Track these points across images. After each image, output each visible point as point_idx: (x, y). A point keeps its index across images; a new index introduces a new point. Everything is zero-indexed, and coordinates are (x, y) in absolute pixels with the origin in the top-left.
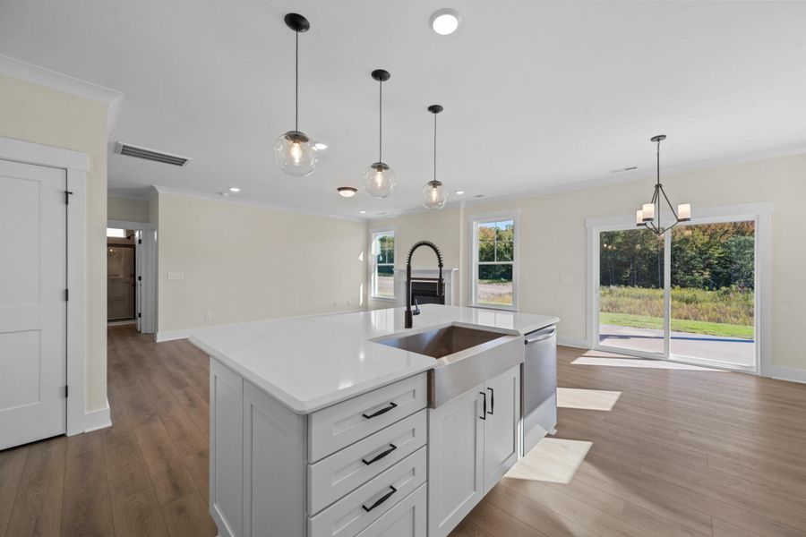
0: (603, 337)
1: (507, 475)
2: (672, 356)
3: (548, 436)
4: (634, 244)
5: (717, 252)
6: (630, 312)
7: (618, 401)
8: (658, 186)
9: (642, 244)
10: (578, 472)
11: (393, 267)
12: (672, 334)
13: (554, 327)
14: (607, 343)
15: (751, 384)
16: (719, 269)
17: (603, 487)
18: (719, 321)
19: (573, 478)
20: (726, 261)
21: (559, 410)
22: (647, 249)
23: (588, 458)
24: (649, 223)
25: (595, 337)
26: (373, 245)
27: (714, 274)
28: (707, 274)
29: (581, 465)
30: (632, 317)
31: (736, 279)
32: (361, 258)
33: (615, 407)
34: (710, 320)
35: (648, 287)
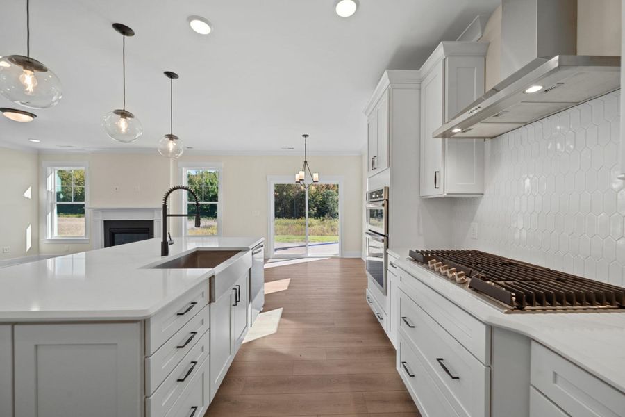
0: (276, 250)
1: (243, 342)
2: (309, 255)
3: (261, 312)
4: (283, 191)
5: (319, 198)
6: (282, 234)
7: (290, 283)
8: (306, 162)
9: (287, 192)
10: (280, 324)
11: (84, 205)
12: (309, 244)
13: (262, 244)
14: (277, 253)
15: (337, 262)
16: (320, 207)
17: (292, 326)
18: (321, 235)
19: (278, 328)
20: (324, 203)
21: (266, 295)
22: (289, 195)
23: (283, 316)
24: (301, 182)
25: (272, 250)
26: (50, 179)
27: (318, 210)
28: (315, 210)
29: (280, 320)
30: (286, 236)
31: (327, 212)
32: (28, 194)
33: (289, 287)
34: (318, 235)
35: (289, 218)
